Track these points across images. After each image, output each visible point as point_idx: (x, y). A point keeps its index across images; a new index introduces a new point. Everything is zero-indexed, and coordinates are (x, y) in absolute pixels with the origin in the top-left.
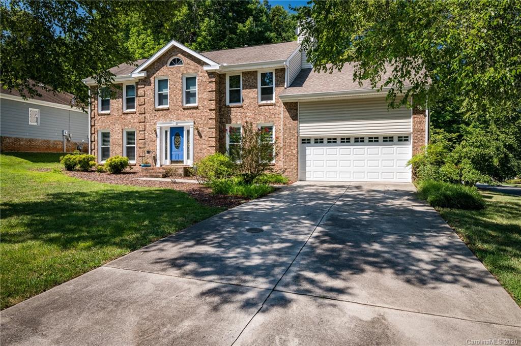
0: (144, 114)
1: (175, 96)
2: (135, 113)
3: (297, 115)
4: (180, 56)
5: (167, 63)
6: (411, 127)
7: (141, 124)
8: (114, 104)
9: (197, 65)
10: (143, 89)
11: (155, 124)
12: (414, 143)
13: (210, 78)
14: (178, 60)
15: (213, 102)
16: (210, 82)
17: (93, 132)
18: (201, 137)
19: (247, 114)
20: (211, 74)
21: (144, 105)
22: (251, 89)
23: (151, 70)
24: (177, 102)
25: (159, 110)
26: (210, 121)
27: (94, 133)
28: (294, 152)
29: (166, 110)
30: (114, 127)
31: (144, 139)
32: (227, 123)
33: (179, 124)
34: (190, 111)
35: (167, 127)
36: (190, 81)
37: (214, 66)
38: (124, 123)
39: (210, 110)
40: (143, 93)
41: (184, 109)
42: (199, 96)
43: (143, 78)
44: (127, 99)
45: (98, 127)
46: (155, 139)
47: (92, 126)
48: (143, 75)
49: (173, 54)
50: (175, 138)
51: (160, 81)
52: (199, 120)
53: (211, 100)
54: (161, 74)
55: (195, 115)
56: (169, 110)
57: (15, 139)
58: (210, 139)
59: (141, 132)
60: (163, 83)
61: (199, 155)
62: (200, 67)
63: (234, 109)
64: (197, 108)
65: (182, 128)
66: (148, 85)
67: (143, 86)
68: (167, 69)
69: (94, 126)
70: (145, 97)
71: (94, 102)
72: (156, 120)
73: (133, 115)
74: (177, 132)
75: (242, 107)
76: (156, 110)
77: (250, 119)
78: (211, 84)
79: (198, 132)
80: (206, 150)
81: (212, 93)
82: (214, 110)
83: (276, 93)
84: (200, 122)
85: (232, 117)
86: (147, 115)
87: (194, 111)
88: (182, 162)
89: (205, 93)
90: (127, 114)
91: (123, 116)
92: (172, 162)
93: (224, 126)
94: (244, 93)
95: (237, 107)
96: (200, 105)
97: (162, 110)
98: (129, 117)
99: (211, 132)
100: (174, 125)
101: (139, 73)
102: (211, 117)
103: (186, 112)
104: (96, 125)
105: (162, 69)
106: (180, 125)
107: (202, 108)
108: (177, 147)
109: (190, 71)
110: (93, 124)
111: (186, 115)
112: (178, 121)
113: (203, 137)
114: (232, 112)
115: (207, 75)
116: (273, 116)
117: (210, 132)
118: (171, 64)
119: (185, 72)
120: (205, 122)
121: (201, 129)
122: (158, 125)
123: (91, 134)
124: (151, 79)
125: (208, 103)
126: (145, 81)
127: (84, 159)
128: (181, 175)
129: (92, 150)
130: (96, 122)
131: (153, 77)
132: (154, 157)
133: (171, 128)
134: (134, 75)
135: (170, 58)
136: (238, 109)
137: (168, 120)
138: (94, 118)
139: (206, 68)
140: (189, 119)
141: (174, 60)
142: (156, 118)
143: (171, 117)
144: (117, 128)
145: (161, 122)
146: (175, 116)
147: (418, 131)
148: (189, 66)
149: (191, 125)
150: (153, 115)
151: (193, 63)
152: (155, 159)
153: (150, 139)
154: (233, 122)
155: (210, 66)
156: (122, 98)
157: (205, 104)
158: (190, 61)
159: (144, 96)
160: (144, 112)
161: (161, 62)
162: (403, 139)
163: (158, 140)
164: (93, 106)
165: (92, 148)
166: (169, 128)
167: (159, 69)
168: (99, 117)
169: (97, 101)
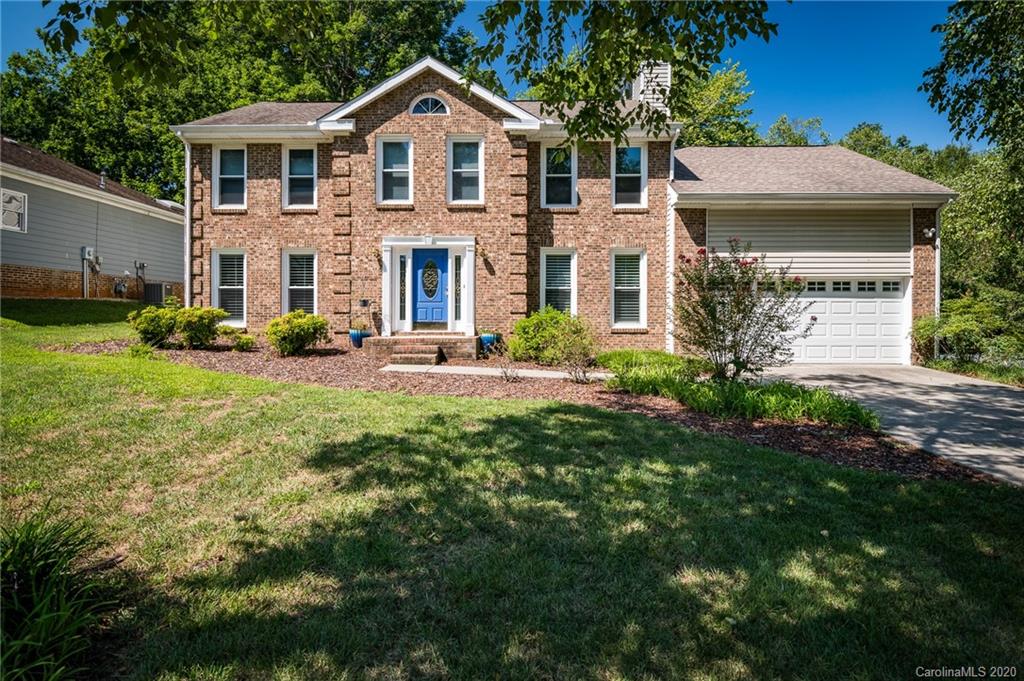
0: (350, 216)
1: (428, 180)
2: (316, 214)
3: (704, 234)
4: (441, 94)
5: (407, 107)
6: (912, 265)
7: (339, 238)
8: (258, 191)
9: (484, 117)
10: (346, 159)
11: (377, 240)
12: (916, 294)
13: (515, 147)
14: (436, 103)
15: (523, 200)
16: (513, 156)
17: (197, 252)
18: (492, 272)
19: (588, 229)
20: (516, 139)
21: (349, 195)
22: (596, 177)
23: (366, 119)
24: (432, 193)
25: (388, 210)
26: (515, 239)
27: (201, 256)
29: (405, 210)
30: (257, 242)
31: (349, 274)
32: (544, 244)
33: (438, 243)
34: (466, 216)
35: (406, 248)
36: (464, 151)
37: (527, 121)
38: (285, 235)
39: (514, 216)
40: (347, 168)
41: (451, 210)
42: (489, 185)
43: (348, 134)
44: (291, 180)
45: (210, 240)
46: (376, 273)
47: (193, 239)
48: (349, 126)
49: (424, 87)
50: (423, 274)
51: (386, 145)
52: (486, 235)
53: (516, 195)
54: (392, 129)
55: (478, 223)
56: (413, 210)
58: (514, 277)
59: (339, 257)
60: (395, 151)
61: (487, 311)
62: (491, 124)
63: (560, 216)
64: (482, 210)
65: (444, 252)
66: (360, 152)
67: (347, 153)
68: (407, 120)
69: (201, 238)
70: (351, 179)
71: (201, 182)
72: (379, 232)
73: (310, 218)
74: (430, 262)
75: (577, 213)
76: (379, 210)
77: (594, 238)
78: (517, 161)
79: (486, 262)
80: (504, 300)
81: (518, 179)
82: (523, 216)
83: (649, 189)
84: (491, 241)
85: (554, 232)
86: (355, 218)
87: (476, 215)
88: (444, 325)
89: (503, 179)
90: (294, 214)
91: (282, 219)
92: (416, 325)
93: (537, 252)
94: (579, 186)
95: (567, 213)
96: (491, 204)
97: (396, 209)
98: (299, 222)
99: (517, 263)
100: (426, 242)
101: (338, 121)
102: (516, 230)
103: (455, 216)
104: (205, 235)
105: (397, 118)
106: (440, 244)
107: (495, 210)
108: (430, 293)
109: (467, 129)
110: (196, 233)
111: (456, 224)
112: (437, 236)
113: (498, 273)
114: (555, 222)
115: (507, 140)
116: (644, 235)
117: (511, 263)
118: (418, 109)
119: (454, 129)
120: (502, 241)
121: (491, 255)
122: (384, 243)
123: (193, 258)
124: (367, 138)
125: (510, 201)
126: (353, 143)
128: (470, 356)
129: (193, 296)
130: (206, 229)
131: (373, 134)
132: (374, 314)
133: (414, 250)
134: (323, 126)
135: (412, 99)
136: (568, 216)
137: (410, 232)
138: (201, 219)
139: (508, 125)
140: (463, 232)
141: (425, 102)
142: (379, 226)
143: (419, 227)
144: (264, 246)
145: (393, 236)
146: (427, 224)
147: (922, 273)
148: (465, 117)
149: (469, 246)
150: (373, 219)
151: (473, 112)
152: (377, 318)
153: (363, 274)
154: (557, 243)
155: (520, 120)
156: (280, 177)
157: (503, 201)
158: (467, 107)
159: (349, 176)
160: (348, 212)
161: (393, 103)
162: (892, 287)
163: (386, 276)
164: (198, 192)
165: (195, 291)
166: (411, 251)
167: (389, 118)
168: (216, 219)
169: (210, 178)
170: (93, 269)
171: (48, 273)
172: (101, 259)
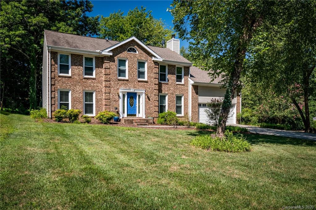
0: (110, 81)
1: (132, 72)
2: (95, 79)
3: (198, 92)
4: (136, 47)
5: (126, 50)
6: (236, 101)
7: (106, 88)
8: (75, 70)
9: (147, 55)
10: (108, 64)
11: (118, 89)
12: (237, 108)
13: (155, 65)
14: (134, 49)
15: (157, 80)
16: (155, 67)
18: (149, 100)
19: (171, 89)
20: (156, 63)
21: (109, 75)
22: (172, 74)
23: (116, 51)
24: (133, 76)
25: (121, 80)
26: (155, 91)
27: (54, 91)
28: (197, 110)
29: (126, 80)
30: (75, 87)
31: (109, 99)
32: (160, 92)
33: (135, 91)
34: (143, 83)
35: (126, 92)
36: (141, 64)
37: (159, 59)
38: (85, 86)
39: (155, 84)
40: (109, 66)
41: (138, 81)
42: (149, 75)
43: (110, 56)
44: (86, 67)
45: (58, 86)
46: (117, 99)
47: (51, 85)
49: (131, 45)
50: (130, 99)
51: (120, 60)
52: (148, 89)
53: (155, 78)
54: (122, 55)
55: (146, 86)
56: (128, 81)
58: (155, 101)
59: (106, 94)
60: (122, 62)
61: (148, 111)
62: (149, 57)
63: (164, 85)
64: (146, 82)
65: (136, 94)
66: (113, 62)
67: (109, 62)
68: (127, 54)
69: (54, 85)
70: (110, 70)
71: (54, 65)
72: (118, 87)
73: (93, 81)
75: (168, 84)
76: (118, 80)
77: (172, 91)
78: (156, 69)
79: (148, 97)
80: (152, 108)
81: (156, 74)
82: (157, 84)
83: (184, 79)
84: (149, 91)
85: (163, 89)
86: (111, 82)
88: (135, 115)
89: (152, 74)
91: (84, 80)
92: (128, 115)
94: (168, 76)
95: (165, 84)
96: (149, 80)
97: (123, 80)
98: (89, 82)
99: (156, 98)
100: (132, 90)
101: (108, 52)
102: (156, 88)
103: (140, 83)
104: (56, 84)
105: (123, 53)
107: (150, 82)
108: (131, 105)
109: (143, 58)
110: (53, 83)
111: (140, 86)
112: (135, 89)
113: (151, 100)
115: (153, 63)
116: (183, 91)
117: (154, 97)
118: (129, 51)
120: (152, 91)
121: (149, 95)
122: (120, 90)
123: (51, 92)
124: (115, 58)
125: (154, 80)
126: (111, 59)
130: (56, 82)
131: (116, 57)
132: (117, 112)
134: (103, 53)
135: (128, 48)
136: (166, 85)
137: (127, 87)
138: (54, 78)
139: (153, 59)
140: (142, 88)
141: (131, 49)
142: (118, 85)
143: (130, 86)
144: (78, 89)
145: (123, 88)
146: (132, 85)
147: (238, 103)
148: (142, 55)
149: (144, 92)
150: (116, 83)
151: (144, 54)
153: (114, 100)
154: (163, 92)
155: (157, 58)
156: (83, 66)
157: (152, 80)
158: (143, 52)
159: (109, 69)
161: (122, 49)
162: (232, 106)
163: (121, 101)
164: (53, 69)
165: (52, 104)
166: (127, 93)
167: (121, 52)
168: (60, 79)
169: (57, 64)
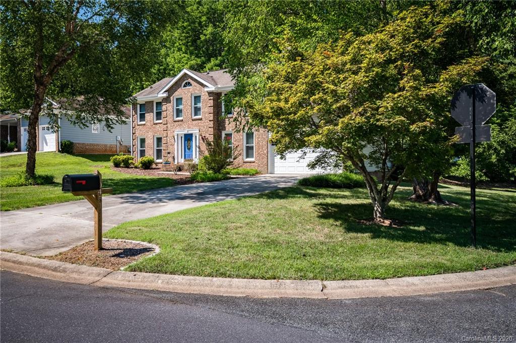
1: (186, 110)
2: (162, 123)
4: (190, 80)
5: (181, 86)
7: (165, 132)
8: (148, 117)
9: (201, 87)
10: (166, 106)
11: (174, 132)
13: (210, 96)
14: (189, 83)
15: (212, 115)
17: (134, 138)
19: (236, 123)
20: (210, 93)
21: (167, 117)
23: (171, 91)
24: (188, 115)
25: (176, 121)
26: (210, 129)
28: (265, 152)
29: (180, 121)
30: (148, 134)
31: (167, 143)
32: (223, 130)
34: (197, 122)
35: (182, 134)
36: (197, 99)
37: (211, 88)
38: (155, 131)
39: (210, 121)
40: (166, 108)
41: (193, 120)
42: (203, 110)
43: (165, 97)
44: (157, 112)
45: (137, 134)
46: (173, 143)
47: (133, 134)
48: (165, 95)
49: (185, 78)
50: (187, 142)
51: (177, 99)
52: (202, 128)
53: (210, 113)
54: (177, 94)
55: (200, 124)
56: (182, 121)
57: (83, 144)
59: (165, 138)
60: (179, 101)
62: (203, 89)
63: (228, 119)
64: (201, 119)
65: (191, 135)
66: (169, 103)
67: (166, 103)
68: (181, 91)
69: (135, 133)
70: (167, 112)
71: (135, 115)
72: (174, 129)
73: (160, 125)
74: (188, 138)
75: (232, 118)
76: (174, 121)
77: (238, 126)
78: (210, 101)
79: (202, 137)
81: (211, 107)
82: (212, 121)
84: (203, 130)
85: (226, 125)
86: (168, 125)
87: (200, 121)
88: (192, 160)
89: (206, 108)
90: (156, 124)
91: (154, 126)
92: (186, 160)
93: (221, 132)
94: (233, 108)
96: (203, 117)
97: (178, 121)
98: (158, 126)
99: (210, 138)
100: (186, 132)
101: (163, 94)
102: (210, 126)
103: (194, 122)
105: (178, 90)
106: (190, 132)
107: (204, 119)
108: (189, 149)
109: (196, 92)
110: (134, 132)
111: (194, 125)
112: (189, 129)
114: (226, 121)
115: (207, 94)
118: (185, 86)
119: (193, 92)
120: (207, 130)
121: (204, 135)
123: (133, 140)
124: (171, 98)
125: (209, 116)
126: (167, 100)
127: (126, 159)
129: (133, 152)
130: (136, 130)
131: (172, 96)
132: (172, 156)
133: (185, 135)
134: (159, 96)
135: (182, 83)
136: (230, 119)
137: (182, 129)
138: (135, 127)
139: (206, 89)
140: (196, 127)
141: (186, 83)
142: (174, 127)
143: (184, 126)
144: (150, 135)
145: (178, 130)
146: (186, 125)
148: (196, 88)
149: (198, 132)
150: (172, 125)
151: (198, 85)
152: (174, 158)
153: (170, 144)
154: (227, 129)
155: (209, 87)
156: (153, 112)
157: (207, 116)
158: (196, 84)
160: (166, 123)
161: (177, 85)
163: (176, 144)
164: (134, 119)
165: (134, 150)
167: (176, 90)
168: (138, 127)
169: (137, 114)
170: (120, 143)
171: (106, 146)
172: (123, 140)
